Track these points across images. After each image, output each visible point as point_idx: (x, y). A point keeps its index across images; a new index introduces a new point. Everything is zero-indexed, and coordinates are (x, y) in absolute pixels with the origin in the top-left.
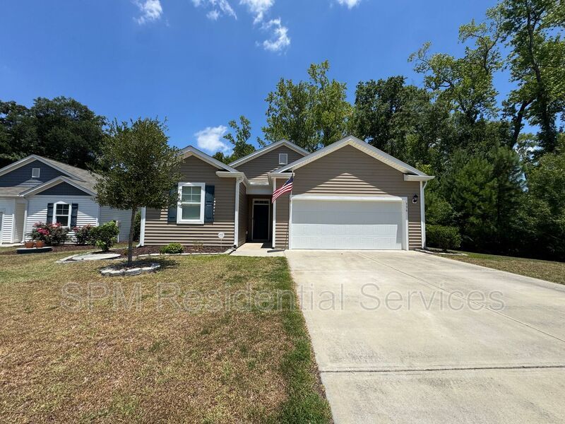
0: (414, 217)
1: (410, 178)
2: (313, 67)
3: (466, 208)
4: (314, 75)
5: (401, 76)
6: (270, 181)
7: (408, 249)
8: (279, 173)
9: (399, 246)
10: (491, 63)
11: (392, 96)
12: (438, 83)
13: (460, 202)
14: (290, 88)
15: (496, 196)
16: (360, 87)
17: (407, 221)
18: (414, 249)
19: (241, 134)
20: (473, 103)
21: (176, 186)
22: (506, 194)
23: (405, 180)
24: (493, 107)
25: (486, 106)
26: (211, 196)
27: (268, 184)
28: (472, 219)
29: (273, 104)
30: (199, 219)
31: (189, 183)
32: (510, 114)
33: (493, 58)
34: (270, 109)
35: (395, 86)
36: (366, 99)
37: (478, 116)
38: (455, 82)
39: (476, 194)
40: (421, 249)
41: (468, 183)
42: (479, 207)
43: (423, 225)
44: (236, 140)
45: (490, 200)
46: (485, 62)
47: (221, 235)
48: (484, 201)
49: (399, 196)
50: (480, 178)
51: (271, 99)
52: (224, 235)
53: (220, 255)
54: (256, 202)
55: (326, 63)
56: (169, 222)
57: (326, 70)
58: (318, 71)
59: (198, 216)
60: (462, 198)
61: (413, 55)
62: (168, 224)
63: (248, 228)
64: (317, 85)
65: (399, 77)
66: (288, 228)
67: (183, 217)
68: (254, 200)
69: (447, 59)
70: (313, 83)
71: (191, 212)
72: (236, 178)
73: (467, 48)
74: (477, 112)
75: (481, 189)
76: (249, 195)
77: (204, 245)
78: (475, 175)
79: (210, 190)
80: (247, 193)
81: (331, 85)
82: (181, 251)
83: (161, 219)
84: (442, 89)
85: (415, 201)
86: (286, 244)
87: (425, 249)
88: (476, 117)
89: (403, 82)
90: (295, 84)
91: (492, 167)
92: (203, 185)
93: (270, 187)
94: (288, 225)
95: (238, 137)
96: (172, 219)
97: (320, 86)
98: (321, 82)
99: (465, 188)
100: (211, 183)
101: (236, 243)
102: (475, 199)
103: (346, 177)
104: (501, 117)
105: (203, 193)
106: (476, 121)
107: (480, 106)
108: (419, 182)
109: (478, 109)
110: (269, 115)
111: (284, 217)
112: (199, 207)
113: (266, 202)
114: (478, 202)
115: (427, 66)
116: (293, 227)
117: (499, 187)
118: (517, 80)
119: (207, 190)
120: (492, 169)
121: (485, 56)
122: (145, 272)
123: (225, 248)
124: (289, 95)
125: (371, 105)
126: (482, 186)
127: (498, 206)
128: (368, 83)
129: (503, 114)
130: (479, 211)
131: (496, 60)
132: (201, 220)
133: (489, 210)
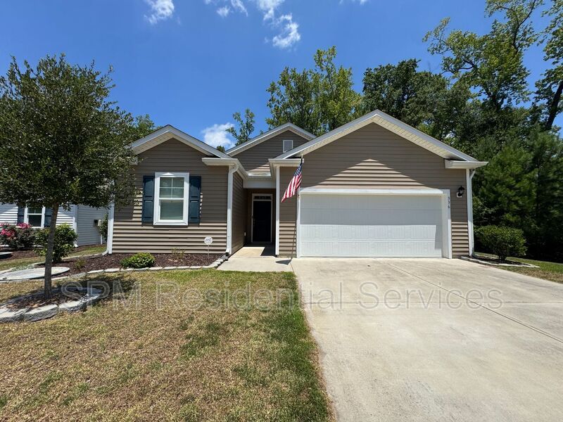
0: (458, 215)
1: (455, 165)
2: (319, 53)
3: (500, 203)
4: (320, 62)
5: (413, 59)
6: (273, 171)
7: (451, 257)
8: (283, 160)
9: (439, 252)
10: (522, 40)
11: (405, 82)
12: (458, 65)
13: (492, 196)
14: (294, 77)
15: (535, 190)
16: (368, 74)
17: (450, 221)
18: (460, 257)
19: (244, 127)
20: (500, 86)
21: (153, 178)
22: (549, 187)
23: (447, 167)
24: (524, 90)
25: (514, 89)
26: (195, 189)
27: (269, 175)
28: (507, 216)
29: (275, 94)
30: (182, 219)
31: (168, 174)
32: (544, 97)
33: (524, 34)
34: (272, 100)
35: (407, 70)
36: (375, 87)
37: (505, 101)
38: (479, 64)
39: (511, 187)
40: (468, 256)
41: (501, 175)
42: (516, 202)
43: (471, 225)
44: (239, 134)
45: (529, 194)
46: (515, 39)
47: (208, 240)
48: (522, 195)
49: (439, 188)
50: (517, 169)
51: (273, 89)
52: (212, 240)
53: (204, 270)
54: (256, 197)
55: (333, 50)
56: (144, 223)
57: (333, 56)
58: (324, 57)
59: (180, 215)
60: (494, 192)
61: (429, 34)
62: (142, 226)
63: (246, 229)
64: (323, 73)
65: (411, 60)
66: (295, 231)
67: (162, 217)
68: (254, 195)
69: (469, 37)
70: (319, 70)
71: (171, 209)
72: (227, 167)
73: (495, 22)
74: (504, 97)
75: (517, 182)
76: (247, 189)
77: (186, 252)
78: (509, 165)
79: (195, 182)
80: (244, 187)
81: (337, 72)
82: (150, 265)
83: (134, 220)
84: (462, 72)
85: (459, 195)
86: (293, 251)
87: (474, 257)
88: (502, 102)
89: (416, 65)
90: (299, 72)
91: (530, 156)
92: (186, 176)
93: (273, 179)
94: (295, 227)
95: (241, 131)
96: (147, 218)
97: (325, 73)
98: (328, 69)
99: (497, 181)
100: (196, 174)
101: (229, 250)
102: (510, 193)
103: (370, 164)
104: (534, 100)
105: (186, 186)
106: (502, 106)
107: (508, 89)
108: (465, 170)
109: (506, 92)
110: (271, 107)
111: (290, 216)
112: (181, 203)
113: (269, 198)
114: (514, 196)
115: (446, 47)
116: (302, 229)
117: (539, 178)
118: (553, 57)
119: (191, 183)
120: (532, 157)
121: (515, 31)
122: (62, 312)
123: (215, 257)
124: (293, 84)
125: (382, 91)
126: (518, 178)
127: (538, 201)
128: (376, 69)
129: (536, 98)
130: (515, 207)
131: (527, 36)
132: (184, 221)
133: (527, 205)
